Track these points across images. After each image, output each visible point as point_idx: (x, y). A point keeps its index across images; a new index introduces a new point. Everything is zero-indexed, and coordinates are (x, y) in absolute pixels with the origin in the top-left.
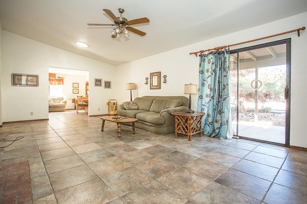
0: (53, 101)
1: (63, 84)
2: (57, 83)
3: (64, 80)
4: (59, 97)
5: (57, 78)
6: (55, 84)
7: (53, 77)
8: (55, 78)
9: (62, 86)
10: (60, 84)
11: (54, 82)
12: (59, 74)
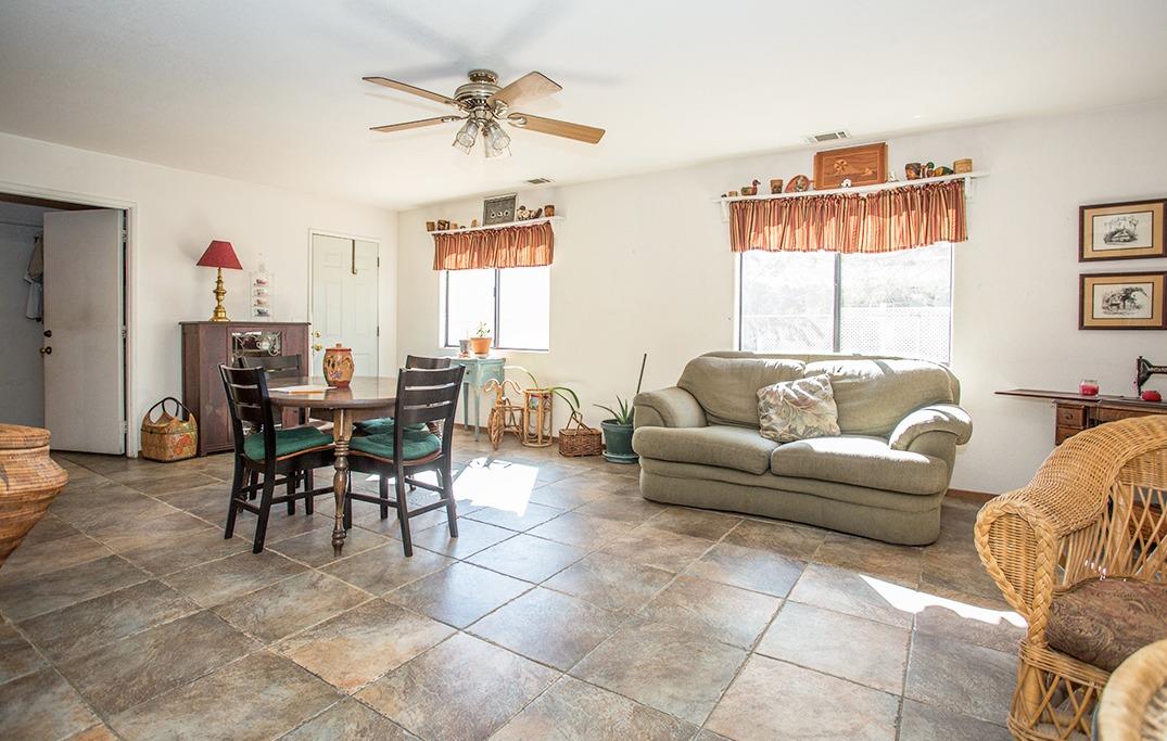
0: (831, 407)
1: (960, 234)
2: (896, 225)
3: (968, 189)
4: (897, 367)
5: (897, 178)
6: (880, 247)
7: (857, 180)
8: (875, 188)
9: (942, 251)
10: (932, 236)
11: (870, 223)
12: (916, 135)
